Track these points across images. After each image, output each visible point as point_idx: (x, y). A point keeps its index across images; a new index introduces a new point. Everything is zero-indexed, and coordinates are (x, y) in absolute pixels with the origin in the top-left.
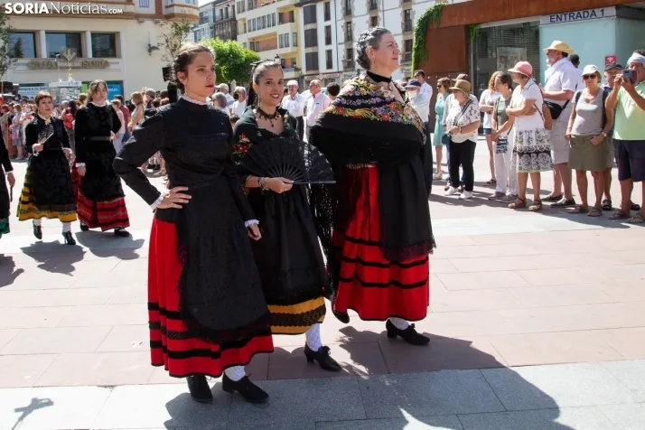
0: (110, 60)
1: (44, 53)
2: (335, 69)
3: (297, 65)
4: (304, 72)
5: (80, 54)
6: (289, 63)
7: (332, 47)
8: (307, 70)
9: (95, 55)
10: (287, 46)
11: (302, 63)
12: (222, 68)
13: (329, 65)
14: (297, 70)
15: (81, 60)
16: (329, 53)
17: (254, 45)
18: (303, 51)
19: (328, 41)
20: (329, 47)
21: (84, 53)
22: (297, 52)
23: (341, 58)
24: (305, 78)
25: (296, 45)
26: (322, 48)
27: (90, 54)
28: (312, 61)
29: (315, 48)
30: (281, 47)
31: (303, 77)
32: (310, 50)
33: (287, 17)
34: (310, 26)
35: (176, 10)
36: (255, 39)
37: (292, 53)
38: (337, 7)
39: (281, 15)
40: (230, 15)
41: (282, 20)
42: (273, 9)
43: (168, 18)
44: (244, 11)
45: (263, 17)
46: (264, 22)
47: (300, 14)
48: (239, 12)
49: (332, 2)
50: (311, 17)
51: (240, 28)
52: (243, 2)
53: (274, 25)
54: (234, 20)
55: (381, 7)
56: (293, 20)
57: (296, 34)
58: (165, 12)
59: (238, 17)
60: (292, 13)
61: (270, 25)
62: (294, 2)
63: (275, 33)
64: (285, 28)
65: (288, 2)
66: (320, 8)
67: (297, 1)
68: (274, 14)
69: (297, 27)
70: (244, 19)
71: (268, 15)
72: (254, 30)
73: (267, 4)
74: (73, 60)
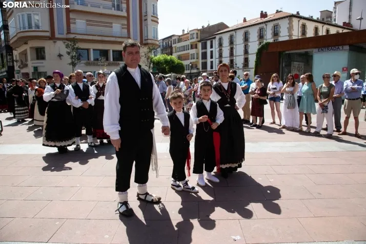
0: (120, 62)
1: (92, 59)
2: (214, 69)
3: (198, 67)
4: (201, 70)
5: (107, 59)
6: (194, 66)
7: (213, 60)
8: (202, 69)
9: (114, 60)
10: (194, 58)
11: (200, 66)
12: (167, 67)
13: (212, 67)
14: (198, 69)
15: (108, 62)
16: (212, 62)
17: (179, 58)
18: (200, 61)
19: (212, 57)
20: (212, 60)
21: (109, 59)
22: (198, 62)
23: (217, 65)
25: (198, 58)
26: (209, 60)
27: (112, 60)
28: (204, 66)
29: (206, 60)
30: (191, 59)
31: (200, 72)
32: (204, 61)
33: (194, 46)
34: (204, 51)
35: (149, 41)
36: (180, 55)
37: (196, 62)
38: (216, 43)
39: (192, 45)
40: (170, 45)
41: (192, 48)
42: (188, 43)
43: (146, 44)
44: (176, 43)
45: (184, 46)
46: (184, 49)
47: (200, 45)
48: (174, 44)
49: (214, 40)
50: (204, 47)
51: (174, 50)
52: (176, 39)
53: (188, 49)
54: (171, 47)
55: (235, 43)
56: (196, 48)
57: (198, 54)
58: (144, 42)
59: (173, 46)
60: (196, 45)
61: (186, 50)
62: (197, 40)
63: (189, 53)
64: (193, 51)
65: (195, 40)
66: (209, 43)
67: (199, 39)
68: (188, 45)
69: (199, 51)
70: (176, 47)
71: (186, 45)
72: (180, 51)
73: (186, 40)
74: (104, 62)
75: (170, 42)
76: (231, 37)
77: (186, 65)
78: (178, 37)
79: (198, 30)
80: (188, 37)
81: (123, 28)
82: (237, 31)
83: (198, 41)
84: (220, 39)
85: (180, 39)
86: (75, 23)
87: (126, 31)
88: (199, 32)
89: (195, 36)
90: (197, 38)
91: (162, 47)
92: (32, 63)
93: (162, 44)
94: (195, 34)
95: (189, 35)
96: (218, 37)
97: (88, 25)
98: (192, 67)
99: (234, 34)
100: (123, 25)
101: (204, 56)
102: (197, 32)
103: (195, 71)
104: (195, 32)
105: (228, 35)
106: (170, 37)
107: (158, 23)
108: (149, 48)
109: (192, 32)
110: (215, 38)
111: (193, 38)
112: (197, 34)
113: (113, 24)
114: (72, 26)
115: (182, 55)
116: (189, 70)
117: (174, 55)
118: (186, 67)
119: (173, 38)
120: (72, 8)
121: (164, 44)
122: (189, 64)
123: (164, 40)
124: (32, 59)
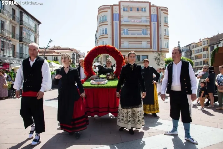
3: (208, 63)
6: (206, 62)
10: (205, 57)
11: (210, 62)
14: (208, 64)
17: (196, 58)
18: (210, 59)
25: (208, 57)
30: (204, 58)
33: (206, 49)
35: (162, 50)
36: (196, 56)
37: (207, 60)
38: (221, 46)
40: (190, 49)
41: (204, 50)
42: (201, 47)
43: (161, 51)
44: (194, 48)
46: (199, 51)
47: (209, 48)
48: (192, 48)
49: (219, 45)
51: (193, 52)
52: (194, 46)
53: (202, 52)
57: (208, 54)
58: (160, 50)
59: (192, 50)
61: (200, 52)
62: (208, 45)
63: (202, 54)
64: (205, 53)
66: (215, 47)
67: (209, 44)
68: (202, 49)
69: (208, 52)
70: (193, 50)
71: (200, 49)
72: (196, 53)
73: (200, 46)
74: (137, 62)
75: (190, 48)
78: (195, 44)
79: (208, 39)
81: (148, 44)
83: (209, 46)
85: (196, 45)
86: (123, 43)
87: (149, 45)
89: (206, 43)
90: (208, 44)
91: (185, 51)
94: (206, 42)
95: (202, 42)
97: (129, 43)
98: (204, 63)
100: (148, 42)
102: (207, 40)
104: (206, 40)
106: (190, 45)
107: (169, 39)
108: (159, 54)
109: (203, 41)
110: (220, 43)
111: (205, 44)
112: (208, 41)
113: (143, 42)
114: (122, 45)
115: (197, 55)
116: (202, 65)
117: (193, 56)
118: (201, 63)
119: (192, 45)
120: (122, 36)
121: (187, 49)
122: (202, 61)
123: (186, 46)
124: (104, 61)
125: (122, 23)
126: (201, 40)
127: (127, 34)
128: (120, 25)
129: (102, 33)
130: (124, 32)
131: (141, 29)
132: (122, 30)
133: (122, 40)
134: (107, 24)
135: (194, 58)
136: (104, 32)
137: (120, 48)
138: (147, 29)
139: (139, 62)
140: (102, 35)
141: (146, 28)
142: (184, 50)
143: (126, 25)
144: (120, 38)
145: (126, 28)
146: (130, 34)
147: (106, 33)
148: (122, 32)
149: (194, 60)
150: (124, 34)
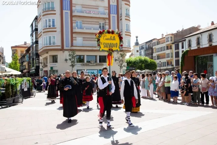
1: (86, 62)
3: (173, 64)
4: (175, 66)
6: (170, 63)
8: (176, 65)
9: (100, 62)
10: (169, 57)
11: (174, 63)
14: (172, 65)
17: (159, 57)
18: (174, 59)
24: (175, 68)
25: (172, 57)
29: (178, 58)
30: (167, 58)
31: (174, 68)
32: (177, 59)
33: (169, 47)
34: (177, 51)
35: (123, 49)
38: (186, 44)
39: (167, 47)
41: (167, 49)
42: (164, 45)
43: (122, 51)
44: (155, 45)
45: (161, 48)
46: (161, 49)
47: (173, 46)
48: (154, 46)
49: (184, 42)
50: (177, 47)
51: (154, 51)
52: (155, 42)
53: (165, 50)
54: (152, 49)
55: (201, 44)
56: (171, 48)
57: (172, 53)
59: (153, 47)
60: (171, 46)
61: (163, 51)
62: (171, 42)
63: (165, 53)
64: (168, 51)
65: (170, 42)
66: (180, 44)
67: (173, 42)
68: (165, 47)
69: (173, 51)
70: (155, 48)
71: (163, 47)
72: (158, 52)
73: (163, 43)
74: (93, 63)
75: (151, 45)
76: (198, 39)
77: (163, 62)
78: (157, 41)
79: (172, 34)
80: (165, 40)
82: (203, 34)
83: (173, 43)
84: (190, 41)
88: (173, 36)
89: (170, 39)
90: (171, 41)
91: (145, 48)
92: (50, 65)
93: (145, 46)
95: (165, 39)
96: (187, 39)
98: (168, 64)
99: (201, 36)
101: (177, 54)
102: (171, 36)
103: (170, 67)
104: (170, 36)
105: (196, 37)
106: (151, 41)
109: (166, 37)
110: (185, 40)
111: (168, 41)
112: (171, 37)
114: (74, 42)
115: (160, 54)
116: (165, 66)
117: (155, 55)
118: (164, 64)
119: (154, 41)
120: (74, 31)
121: (147, 46)
122: (166, 61)
123: (146, 43)
124: (50, 63)
125: (74, 14)
126: (164, 36)
127: (81, 28)
128: (72, 16)
129: (48, 24)
130: (77, 26)
131: (98, 22)
132: (75, 23)
133: (74, 35)
134: (55, 14)
135: (156, 58)
136: (51, 24)
137: (72, 46)
138: (105, 23)
139: (96, 63)
140: (48, 27)
141: (104, 21)
142: (143, 48)
143: (79, 16)
144: (72, 33)
145: (79, 21)
146: (85, 28)
147: (54, 26)
148: (74, 25)
149: (155, 60)
150: (76, 28)
